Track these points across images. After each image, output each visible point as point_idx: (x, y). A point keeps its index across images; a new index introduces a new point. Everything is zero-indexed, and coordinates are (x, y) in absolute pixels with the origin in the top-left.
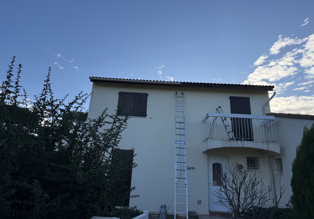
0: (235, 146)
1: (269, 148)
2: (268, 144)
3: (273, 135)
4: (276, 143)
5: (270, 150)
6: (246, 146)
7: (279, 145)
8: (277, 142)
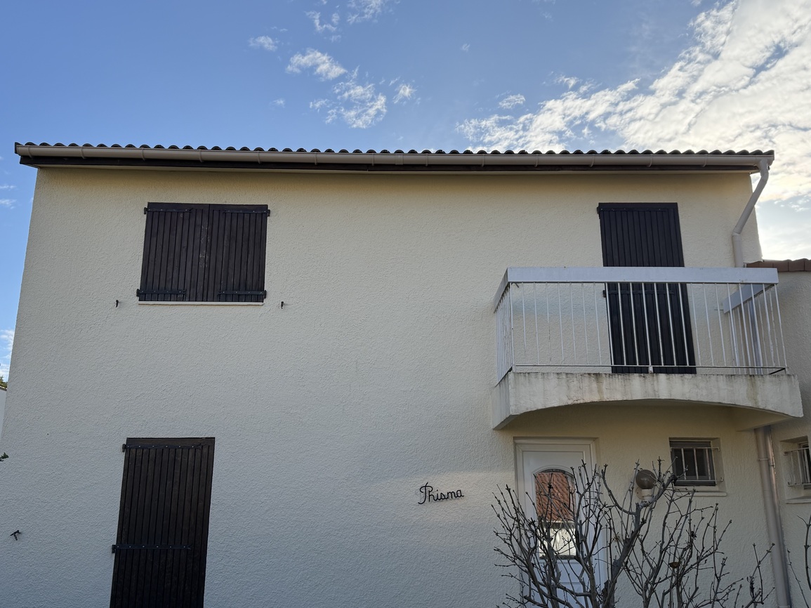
0: (618, 397)
1: (759, 398)
2: (753, 385)
3: (772, 347)
4: (785, 377)
5: (761, 405)
6: (664, 395)
7: (797, 383)
8: (788, 373)
